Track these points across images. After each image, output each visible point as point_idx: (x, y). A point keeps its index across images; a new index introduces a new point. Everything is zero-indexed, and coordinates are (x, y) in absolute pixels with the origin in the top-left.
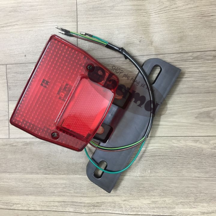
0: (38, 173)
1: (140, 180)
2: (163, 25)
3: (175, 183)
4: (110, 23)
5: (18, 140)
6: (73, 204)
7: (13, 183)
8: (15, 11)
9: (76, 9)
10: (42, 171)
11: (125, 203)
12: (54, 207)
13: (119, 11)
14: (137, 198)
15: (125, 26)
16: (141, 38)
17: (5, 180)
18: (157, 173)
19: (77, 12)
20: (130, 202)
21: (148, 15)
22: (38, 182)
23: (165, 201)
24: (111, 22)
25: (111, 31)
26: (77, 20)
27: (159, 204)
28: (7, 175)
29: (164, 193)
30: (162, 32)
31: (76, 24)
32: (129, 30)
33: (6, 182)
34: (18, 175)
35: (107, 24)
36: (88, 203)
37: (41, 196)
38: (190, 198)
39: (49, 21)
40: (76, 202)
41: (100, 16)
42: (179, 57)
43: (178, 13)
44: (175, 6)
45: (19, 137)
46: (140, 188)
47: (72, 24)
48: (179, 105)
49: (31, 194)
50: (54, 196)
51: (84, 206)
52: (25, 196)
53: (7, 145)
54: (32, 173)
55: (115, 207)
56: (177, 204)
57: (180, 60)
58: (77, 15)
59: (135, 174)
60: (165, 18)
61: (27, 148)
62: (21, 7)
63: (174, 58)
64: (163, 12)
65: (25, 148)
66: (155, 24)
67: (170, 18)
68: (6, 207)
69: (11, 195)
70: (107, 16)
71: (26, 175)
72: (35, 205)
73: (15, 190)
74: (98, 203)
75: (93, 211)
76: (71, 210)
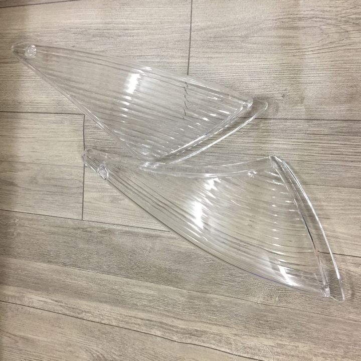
0: (117, 275)
1: (262, 310)
2: (324, 72)
3: (315, 323)
4: (239, 64)
5: (93, 224)
6: (162, 325)
7: (83, 283)
8: (102, 35)
9: (189, 38)
10: (123, 272)
11: (236, 339)
12: (136, 326)
13: (254, 45)
14: (254, 335)
15: (262, 70)
16: (285, 90)
17: (73, 277)
18: (290, 303)
19: (190, 43)
20: (244, 339)
21: (302, 53)
22: (116, 287)
23: (298, 347)
24: (240, 62)
25: (238, 77)
26: (189, 55)
27: (288, 349)
28: (77, 270)
29: (298, 334)
30: (321, 83)
31: (187, 60)
32: (267, 76)
33: (74, 279)
34: (91, 273)
35: (234, 64)
36: (182, 329)
37: (120, 307)
38: (337, 350)
39: (150, 54)
40: (167, 325)
41: (224, 50)
42: (344, 127)
43: (352, 54)
44: (348, 41)
45: (96, 221)
46: (261, 322)
47: (182, 60)
48: (336, 205)
49: (106, 302)
50: (137, 311)
51: (177, 332)
52: (98, 303)
53: (79, 228)
54: (109, 273)
55: (220, 341)
56: (315, 355)
57: (345, 133)
58: (190, 48)
59: (255, 299)
60: (329, 60)
61: (104, 238)
62: (110, 29)
63: (336, 128)
64: (327, 50)
65: (102, 237)
66: (312, 70)
67: (337, 61)
68: (72, 314)
69: (80, 298)
70: (236, 51)
71: (101, 275)
72: (110, 318)
73: (86, 293)
74: (197, 331)
75: (189, 341)
76: (159, 333)
